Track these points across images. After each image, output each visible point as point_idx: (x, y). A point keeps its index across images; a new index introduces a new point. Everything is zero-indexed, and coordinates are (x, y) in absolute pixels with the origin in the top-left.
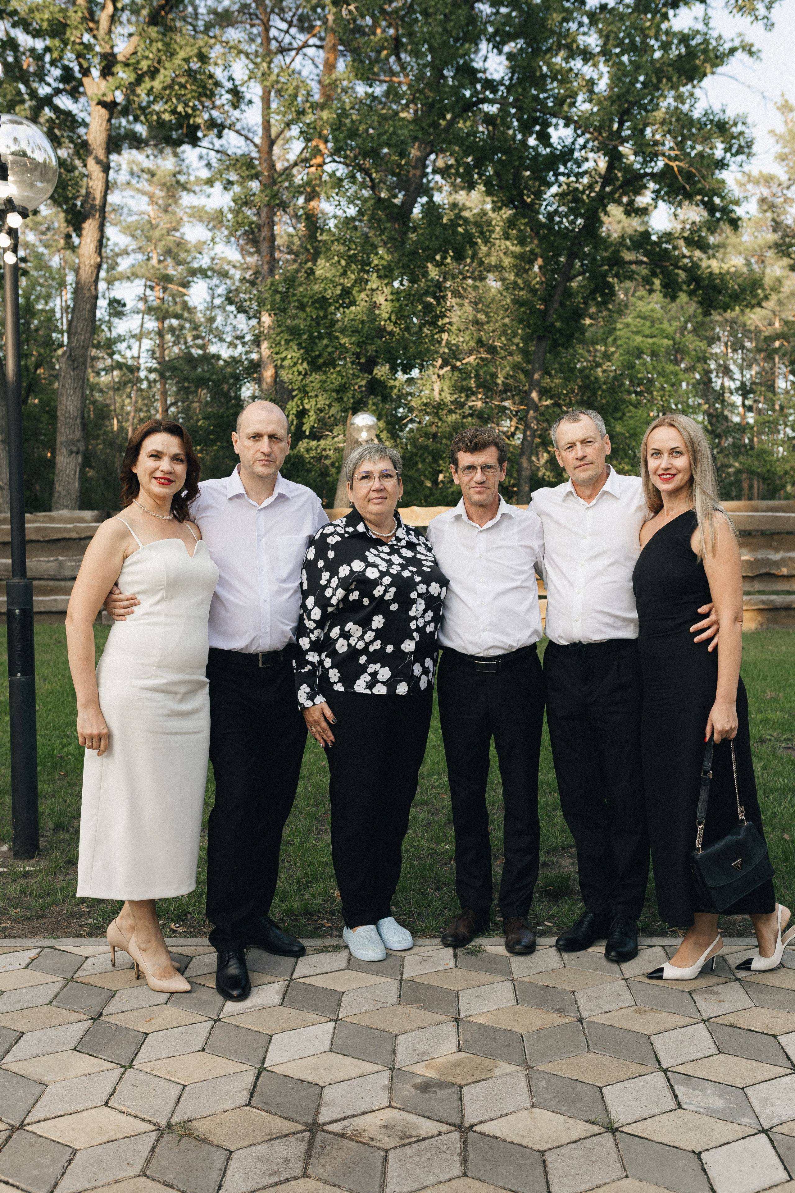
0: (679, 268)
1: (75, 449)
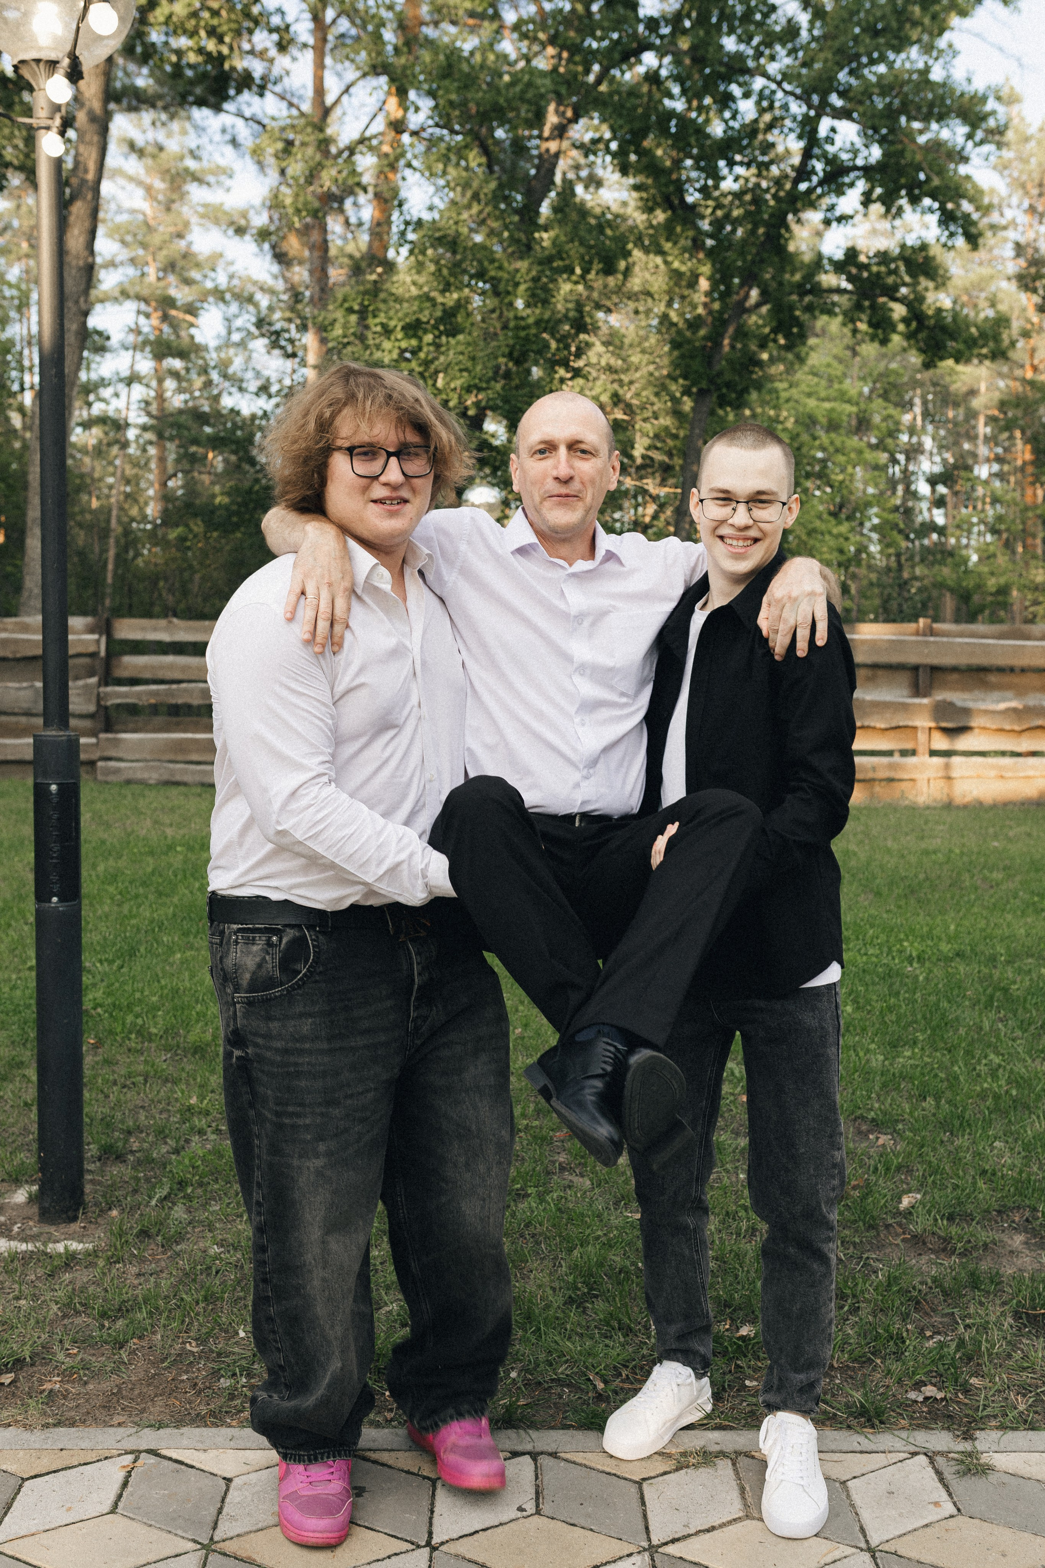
0: (896, 300)
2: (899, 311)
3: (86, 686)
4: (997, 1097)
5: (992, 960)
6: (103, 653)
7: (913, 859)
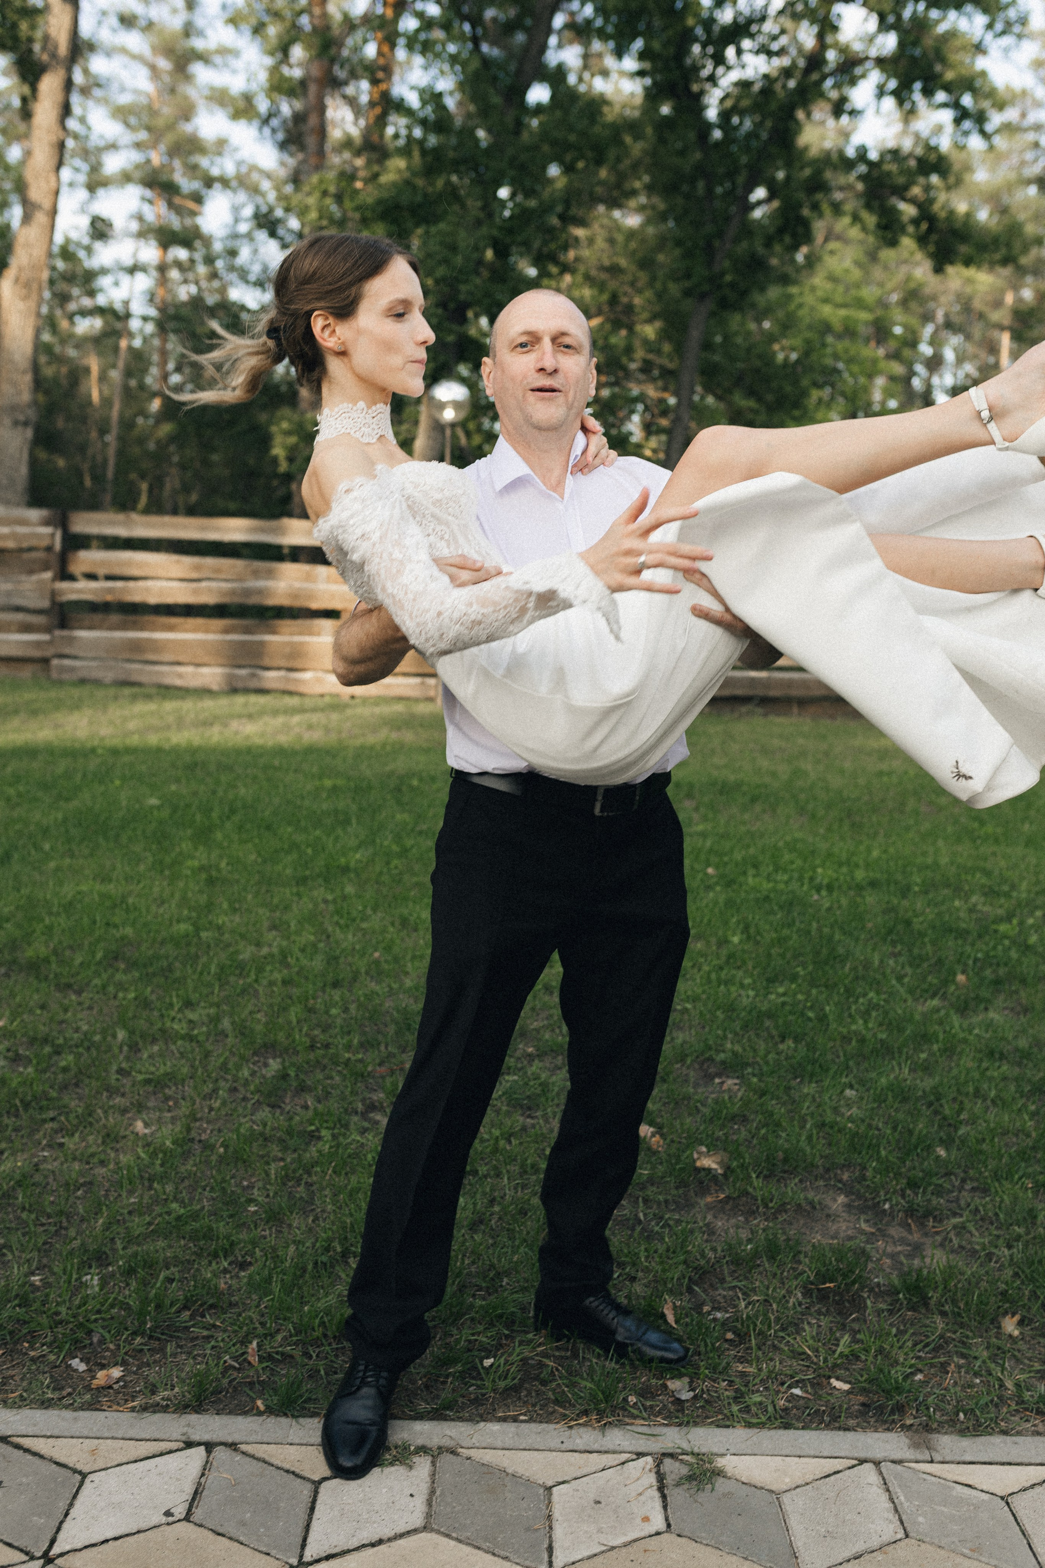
0: (906, 200)
1: (21, 418)
2: (908, 210)
3: (41, 582)
4: (862, 1041)
5: (905, 891)
6: (58, 546)
7: (862, 781)
